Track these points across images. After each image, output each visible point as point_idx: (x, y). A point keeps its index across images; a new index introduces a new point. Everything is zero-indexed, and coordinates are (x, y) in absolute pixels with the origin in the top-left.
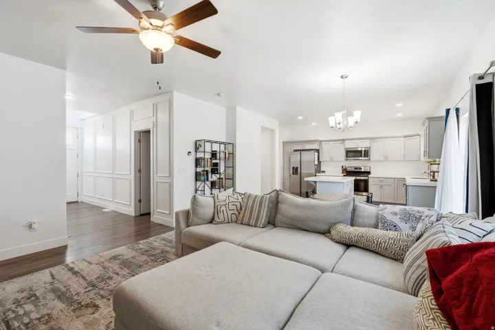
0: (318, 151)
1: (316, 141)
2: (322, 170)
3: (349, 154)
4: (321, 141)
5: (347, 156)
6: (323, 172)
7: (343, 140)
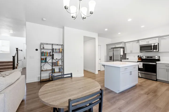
0: (123, 48)
1: (122, 42)
2: (127, 58)
3: (142, 48)
4: (125, 43)
5: (141, 50)
6: (128, 59)
7: (138, 41)
